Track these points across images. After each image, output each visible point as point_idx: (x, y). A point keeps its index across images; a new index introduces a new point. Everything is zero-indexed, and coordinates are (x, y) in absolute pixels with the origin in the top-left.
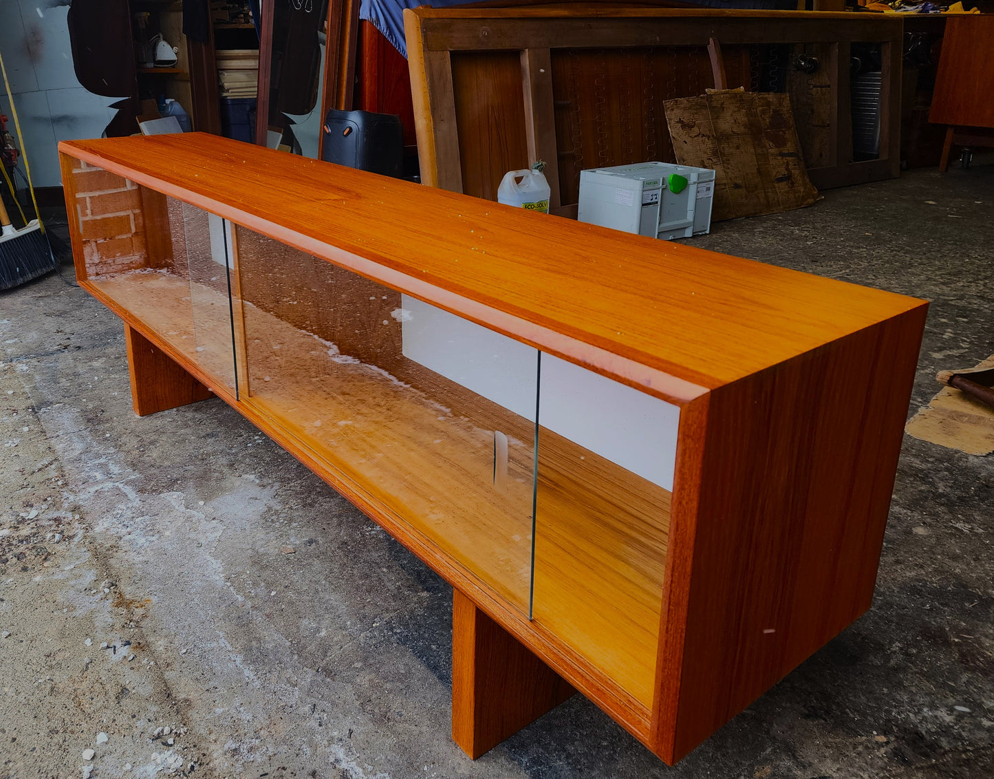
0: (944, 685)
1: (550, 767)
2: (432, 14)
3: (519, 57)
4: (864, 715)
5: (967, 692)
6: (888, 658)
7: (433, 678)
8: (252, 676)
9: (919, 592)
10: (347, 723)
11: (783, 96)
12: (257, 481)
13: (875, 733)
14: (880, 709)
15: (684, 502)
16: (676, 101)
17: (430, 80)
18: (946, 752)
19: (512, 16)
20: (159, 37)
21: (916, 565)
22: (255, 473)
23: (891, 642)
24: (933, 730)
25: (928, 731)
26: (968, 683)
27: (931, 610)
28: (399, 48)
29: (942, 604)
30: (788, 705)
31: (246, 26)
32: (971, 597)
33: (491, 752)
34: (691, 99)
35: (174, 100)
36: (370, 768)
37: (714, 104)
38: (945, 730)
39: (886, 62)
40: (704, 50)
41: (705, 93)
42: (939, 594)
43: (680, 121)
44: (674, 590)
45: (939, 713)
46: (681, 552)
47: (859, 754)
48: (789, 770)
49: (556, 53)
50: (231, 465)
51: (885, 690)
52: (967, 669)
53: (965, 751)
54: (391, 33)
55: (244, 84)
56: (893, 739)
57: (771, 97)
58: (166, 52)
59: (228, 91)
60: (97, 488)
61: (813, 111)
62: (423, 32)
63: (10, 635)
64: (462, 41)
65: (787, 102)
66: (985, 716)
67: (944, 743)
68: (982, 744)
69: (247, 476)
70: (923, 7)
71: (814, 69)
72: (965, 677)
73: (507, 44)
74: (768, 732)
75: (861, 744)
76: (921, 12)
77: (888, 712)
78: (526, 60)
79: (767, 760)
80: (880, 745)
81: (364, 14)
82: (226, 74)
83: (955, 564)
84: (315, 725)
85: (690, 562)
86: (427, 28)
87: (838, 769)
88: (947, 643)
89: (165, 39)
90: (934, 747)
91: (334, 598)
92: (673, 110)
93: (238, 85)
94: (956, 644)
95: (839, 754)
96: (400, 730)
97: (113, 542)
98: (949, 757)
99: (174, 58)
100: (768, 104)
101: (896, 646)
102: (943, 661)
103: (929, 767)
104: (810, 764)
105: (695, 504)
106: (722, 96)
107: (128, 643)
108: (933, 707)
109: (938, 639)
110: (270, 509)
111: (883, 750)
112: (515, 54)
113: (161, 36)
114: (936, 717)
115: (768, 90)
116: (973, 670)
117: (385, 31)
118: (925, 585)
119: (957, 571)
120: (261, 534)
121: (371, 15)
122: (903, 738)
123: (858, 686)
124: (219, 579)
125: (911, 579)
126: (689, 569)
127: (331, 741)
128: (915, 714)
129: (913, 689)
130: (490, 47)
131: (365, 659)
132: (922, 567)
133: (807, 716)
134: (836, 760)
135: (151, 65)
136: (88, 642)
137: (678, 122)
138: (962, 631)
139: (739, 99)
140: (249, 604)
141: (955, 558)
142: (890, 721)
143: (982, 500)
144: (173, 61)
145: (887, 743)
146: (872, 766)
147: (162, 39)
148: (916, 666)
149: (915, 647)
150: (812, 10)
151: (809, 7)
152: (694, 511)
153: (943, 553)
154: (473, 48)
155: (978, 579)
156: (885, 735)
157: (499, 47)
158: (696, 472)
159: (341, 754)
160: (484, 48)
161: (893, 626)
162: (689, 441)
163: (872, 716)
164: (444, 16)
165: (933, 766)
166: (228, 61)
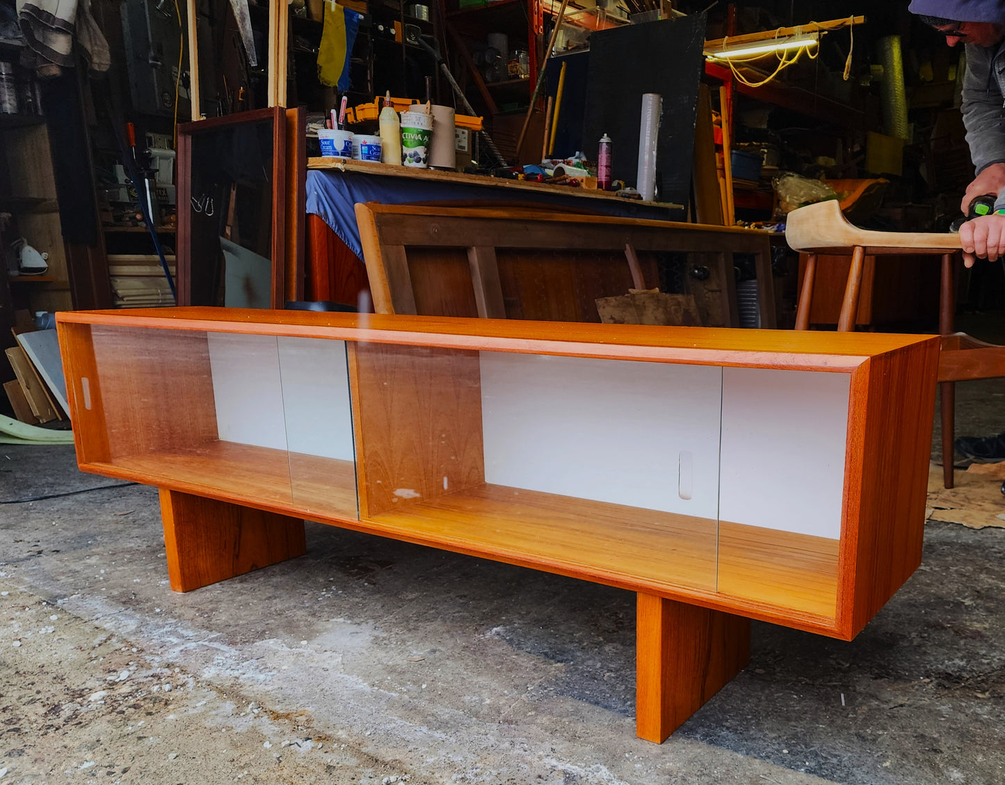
0: (951, 648)
1: (719, 736)
2: (385, 208)
3: (467, 255)
4: (911, 671)
5: (967, 649)
6: (911, 642)
7: (598, 709)
8: (443, 736)
9: (914, 605)
10: (547, 745)
11: (689, 297)
12: (349, 622)
13: (922, 678)
14: (919, 667)
15: (855, 439)
16: (606, 300)
17: (389, 272)
18: (968, 679)
19: (459, 215)
20: (23, 242)
21: (906, 592)
22: (342, 617)
23: (909, 633)
24: (956, 670)
25: (952, 671)
26: (965, 644)
27: (926, 613)
28: (349, 243)
29: (932, 609)
30: (860, 676)
31: (136, 229)
32: (948, 603)
33: (670, 737)
34: (618, 298)
35: (46, 312)
36: (583, 765)
37: (638, 303)
38: (963, 669)
39: (760, 271)
40: (621, 256)
41: (628, 293)
42: (927, 605)
43: (612, 318)
44: (850, 505)
45: (955, 662)
46: (854, 476)
47: (917, 690)
48: (878, 705)
49: (501, 252)
50: (314, 615)
51: (917, 657)
52: (962, 638)
53: (979, 676)
54: (340, 228)
55: (141, 292)
56: (933, 679)
57: (680, 298)
58: (33, 258)
59: (122, 299)
60: (181, 649)
61: (708, 314)
62: (377, 226)
63: (177, 756)
64: (415, 236)
65: (693, 303)
66: (983, 658)
67: (964, 674)
68: (987, 671)
69: (333, 620)
70: (778, 227)
71: (705, 277)
72: (962, 642)
73: (455, 241)
74: (854, 691)
75: (916, 685)
76: (776, 231)
77: (925, 667)
78: (474, 257)
79: (861, 704)
80: (928, 683)
81: (311, 207)
82: (118, 280)
83: (930, 588)
84: (522, 752)
85: (860, 482)
86: (381, 223)
87: (908, 699)
88: (943, 628)
89: (29, 244)
90: (960, 678)
91: (481, 680)
92: (604, 307)
93: (133, 292)
94: (949, 627)
95: (905, 692)
96: (593, 741)
97: (232, 681)
98: (971, 681)
99: (44, 265)
100: (679, 304)
101: (913, 635)
102: (946, 637)
103: (961, 688)
104: (890, 701)
105: (862, 439)
106: (643, 296)
107: (308, 739)
108: (950, 659)
109: (938, 627)
110: (377, 638)
111: (930, 685)
112: (462, 252)
113: (25, 240)
114: (954, 664)
115: (677, 293)
116: (966, 638)
117: (334, 226)
118: (916, 602)
119: (932, 591)
120: (381, 654)
121: (319, 209)
122: (940, 677)
123: (900, 658)
124: (364, 686)
125: (906, 600)
126: (859, 488)
127: (540, 758)
128: (941, 665)
129: (935, 654)
130: (440, 243)
131: (535, 709)
132: (909, 592)
133: (876, 678)
134: (905, 696)
135: (15, 273)
136: (267, 745)
137: (610, 319)
138: (950, 620)
139: (657, 300)
140: (406, 697)
141: (928, 585)
142: (928, 671)
143: (931, 553)
144: (42, 269)
145: (931, 681)
146: (927, 693)
147: (26, 243)
148: (930, 642)
149: (925, 633)
150: (696, 223)
151: (694, 221)
152: (862, 444)
153: (919, 584)
154: (427, 244)
155: (947, 593)
156: (928, 678)
157: (448, 244)
158: (863, 416)
159: (554, 762)
160: (436, 244)
161: (906, 625)
162: (858, 394)
163: (916, 671)
164: (396, 212)
165: (964, 687)
166: (118, 267)
